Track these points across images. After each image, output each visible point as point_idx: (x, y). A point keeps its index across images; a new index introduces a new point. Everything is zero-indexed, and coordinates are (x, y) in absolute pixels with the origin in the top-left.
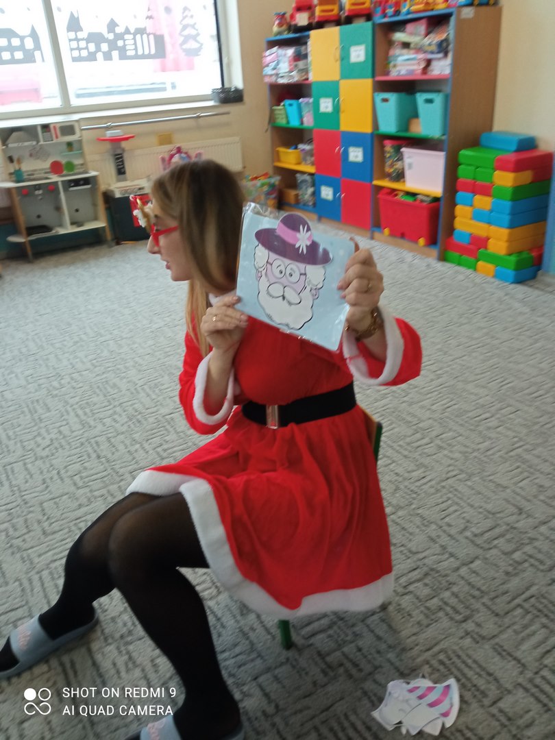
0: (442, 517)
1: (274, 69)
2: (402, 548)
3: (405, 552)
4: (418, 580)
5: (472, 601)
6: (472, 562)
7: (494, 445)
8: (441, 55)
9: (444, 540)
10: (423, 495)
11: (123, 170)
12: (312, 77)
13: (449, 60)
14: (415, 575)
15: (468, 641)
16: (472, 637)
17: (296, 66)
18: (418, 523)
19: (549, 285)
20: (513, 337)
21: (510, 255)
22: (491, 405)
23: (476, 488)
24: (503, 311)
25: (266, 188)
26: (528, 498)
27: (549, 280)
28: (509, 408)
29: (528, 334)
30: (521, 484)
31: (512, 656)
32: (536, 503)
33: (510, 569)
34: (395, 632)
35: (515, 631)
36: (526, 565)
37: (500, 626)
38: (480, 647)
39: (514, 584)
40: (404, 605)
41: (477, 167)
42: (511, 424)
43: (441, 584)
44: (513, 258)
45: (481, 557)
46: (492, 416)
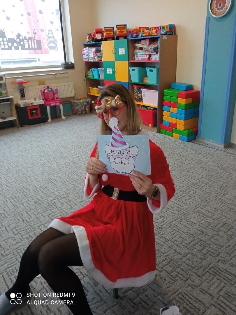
0: (173, 237)
1: (87, 56)
2: (159, 252)
3: (160, 253)
4: (167, 265)
5: (189, 271)
6: (187, 255)
7: (189, 207)
8: (155, 53)
9: (175, 247)
10: (164, 229)
11: (24, 96)
12: (103, 60)
13: (158, 55)
14: (165, 262)
15: (189, 288)
16: (191, 286)
17: (96, 55)
18: (164, 241)
19: (201, 142)
20: (190, 163)
21: (185, 130)
22: (186, 190)
23: (184, 225)
24: (185, 153)
25: (85, 103)
26: (205, 227)
27: (200, 140)
28: (193, 191)
29: (195, 161)
30: (201, 222)
31: (207, 293)
32: (208, 229)
33: (202, 257)
34: (160, 287)
35: (207, 282)
36: (208, 255)
37: (201, 281)
38: (194, 290)
39: (204, 263)
40: (162, 275)
41: (171, 97)
42: (194, 198)
43: (176, 265)
44: (187, 132)
45: (190, 253)
46: (187, 195)
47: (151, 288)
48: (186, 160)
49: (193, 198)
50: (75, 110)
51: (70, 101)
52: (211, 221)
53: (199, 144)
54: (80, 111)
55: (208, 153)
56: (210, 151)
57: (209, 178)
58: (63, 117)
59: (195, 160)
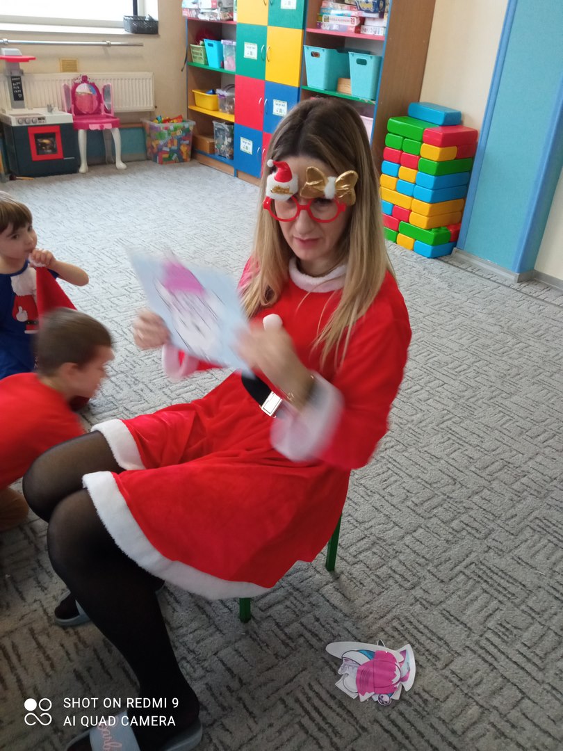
0: (384, 487)
1: (194, 3)
2: (349, 518)
3: (352, 521)
5: (419, 568)
6: (415, 531)
7: (426, 417)
8: (375, 15)
9: (388, 509)
11: (20, 96)
12: (236, 18)
13: (385, 22)
14: (363, 544)
15: (418, 607)
16: (421, 603)
18: (362, 493)
19: (462, 262)
20: (433, 311)
21: (430, 230)
22: (420, 377)
23: (413, 459)
24: (423, 285)
25: (179, 133)
26: (461, 469)
27: (462, 257)
28: (437, 381)
29: (447, 309)
30: (453, 456)
31: (458, 620)
32: (468, 473)
33: (450, 537)
34: (350, 601)
35: (459, 596)
36: (464, 533)
37: (446, 592)
38: (429, 613)
39: (455, 551)
40: (355, 574)
41: (405, 138)
42: (440, 397)
43: (388, 552)
44: (432, 233)
45: (422, 526)
46: (422, 389)
47: (328, 601)
48: (426, 303)
49: (437, 398)
50: (152, 147)
51: (141, 123)
52: (476, 455)
53: (458, 267)
54: (166, 152)
55: (478, 291)
56: (483, 285)
57: (476, 351)
58: (120, 164)
59: (448, 305)
